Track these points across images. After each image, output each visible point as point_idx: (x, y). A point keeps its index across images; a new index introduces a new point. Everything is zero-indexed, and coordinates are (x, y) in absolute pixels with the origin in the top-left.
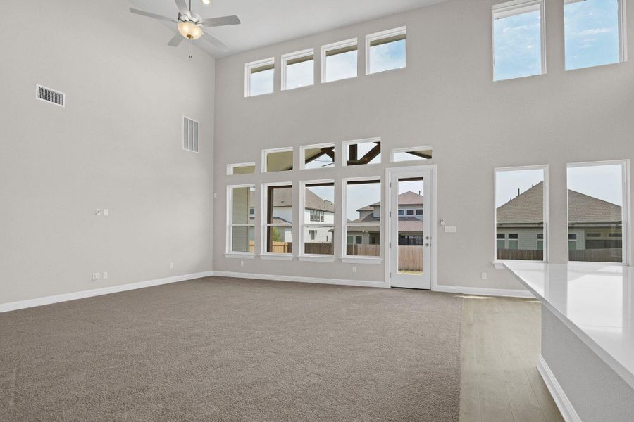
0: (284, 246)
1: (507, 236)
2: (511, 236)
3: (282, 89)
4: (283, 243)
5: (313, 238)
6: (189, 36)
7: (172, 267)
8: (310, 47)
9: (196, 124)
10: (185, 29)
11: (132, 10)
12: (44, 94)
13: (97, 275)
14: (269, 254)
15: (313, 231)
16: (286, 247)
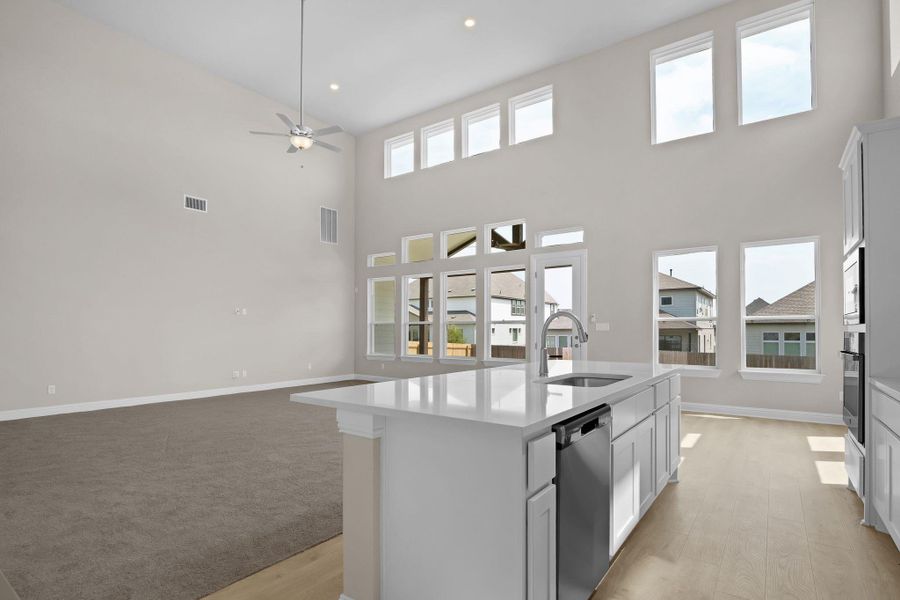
0: (466, 349)
1: (781, 337)
2: (788, 336)
3: (422, 168)
4: (464, 346)
5: (515, 338)
6: (301, 148)
7: (310, 367)
8: (450, 118)
9: (335, 212)
10: (297, 141)
11: (252, 132)
12: (191, 203)
13: (237, 373)
14: (421, 356)
15: (515, 330)
16: (469, 351)
